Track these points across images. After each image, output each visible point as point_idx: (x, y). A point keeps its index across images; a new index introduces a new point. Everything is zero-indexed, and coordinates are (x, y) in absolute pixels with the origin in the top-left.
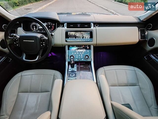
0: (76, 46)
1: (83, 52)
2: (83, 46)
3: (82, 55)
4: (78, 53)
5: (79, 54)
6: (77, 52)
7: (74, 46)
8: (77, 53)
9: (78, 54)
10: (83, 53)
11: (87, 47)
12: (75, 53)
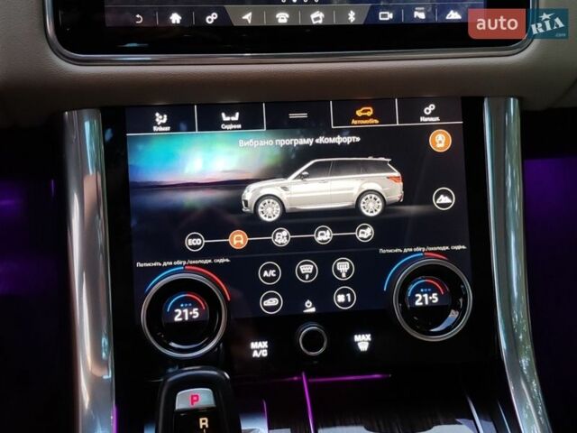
0: (250, 122)
1: (372, 208)
2: (365, 116)
3: (343, 267)
4: (282, 238)
5: (303, 249)
6: (270, 213)
7: (210, 123)
8: (270, 228)
9: (287, 258)
10: (366, 233)
11: (430, 129)
12: (238, 240)
